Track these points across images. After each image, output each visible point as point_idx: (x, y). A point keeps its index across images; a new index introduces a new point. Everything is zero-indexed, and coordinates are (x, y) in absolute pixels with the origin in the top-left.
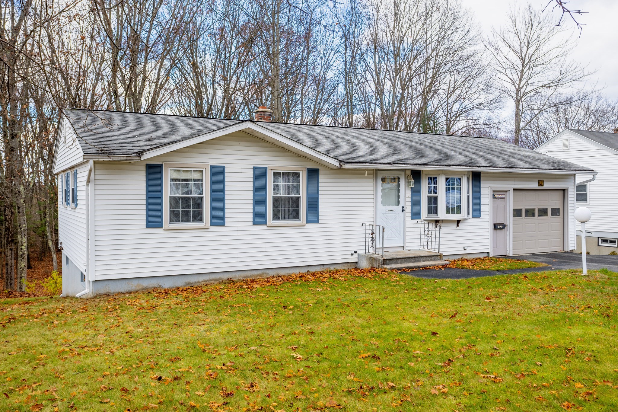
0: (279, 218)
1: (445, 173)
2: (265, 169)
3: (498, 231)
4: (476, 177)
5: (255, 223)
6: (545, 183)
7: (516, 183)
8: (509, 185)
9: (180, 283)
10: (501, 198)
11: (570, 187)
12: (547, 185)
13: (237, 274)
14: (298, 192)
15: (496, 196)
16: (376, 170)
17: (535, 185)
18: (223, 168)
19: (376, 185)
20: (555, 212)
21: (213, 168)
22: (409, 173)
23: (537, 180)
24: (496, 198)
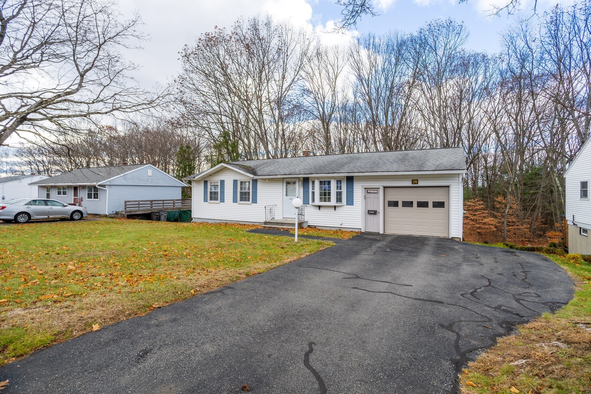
0: (243, 201)
1: (318, 178)
2: (237, 180)
3: (372, 216)
4: (350, 180)
5: (234, 202)
6: (419, 182)
7: (387, 182)
8: (380, 184)
9: (213, 222)
10: (374, 193)
11: (453, 184)
12: (421, 183)
13: (229, 222)
14: (249, 190)
15: (369, 191)
16: (284, 178)
17: (409, 184)
18: (224, 181)
19: (283, 186)
20: (440, 205)
21: (221, 181)
22: (302, 179)
23: (411, 179)
24: (370, 193)
